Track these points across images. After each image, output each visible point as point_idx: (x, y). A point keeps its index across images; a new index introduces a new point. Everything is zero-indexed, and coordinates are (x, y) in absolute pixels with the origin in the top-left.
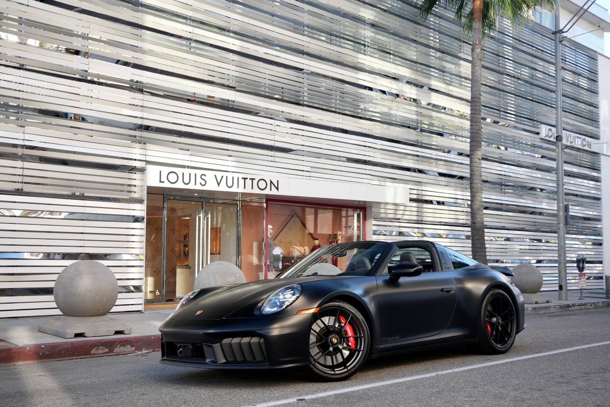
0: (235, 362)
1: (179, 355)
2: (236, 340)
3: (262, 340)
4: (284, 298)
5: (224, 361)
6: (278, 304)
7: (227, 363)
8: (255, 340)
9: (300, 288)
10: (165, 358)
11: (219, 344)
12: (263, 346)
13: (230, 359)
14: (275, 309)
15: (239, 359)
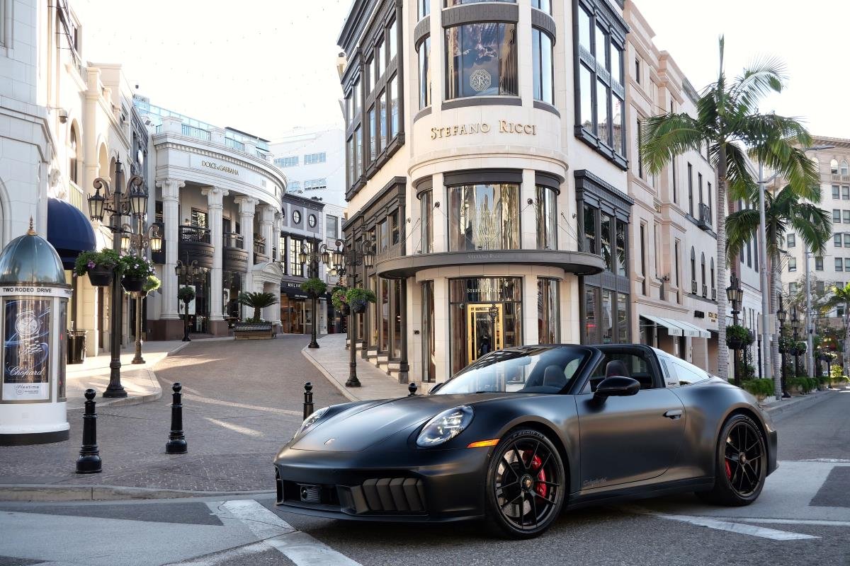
0: (381, 511)
1: (303, 499)
2: (383, 482)
3: (419, 483)
4: (449, 425)
5: (365, 509)
6: (441, 431)
7: (370, 512)
8: (409, 482)
9: (471, 411)
10: (282, 502)
11: (359, 486)
12: (420, 491)
13: (375, 508)
14: (437, 440)
15: (387, 508)
